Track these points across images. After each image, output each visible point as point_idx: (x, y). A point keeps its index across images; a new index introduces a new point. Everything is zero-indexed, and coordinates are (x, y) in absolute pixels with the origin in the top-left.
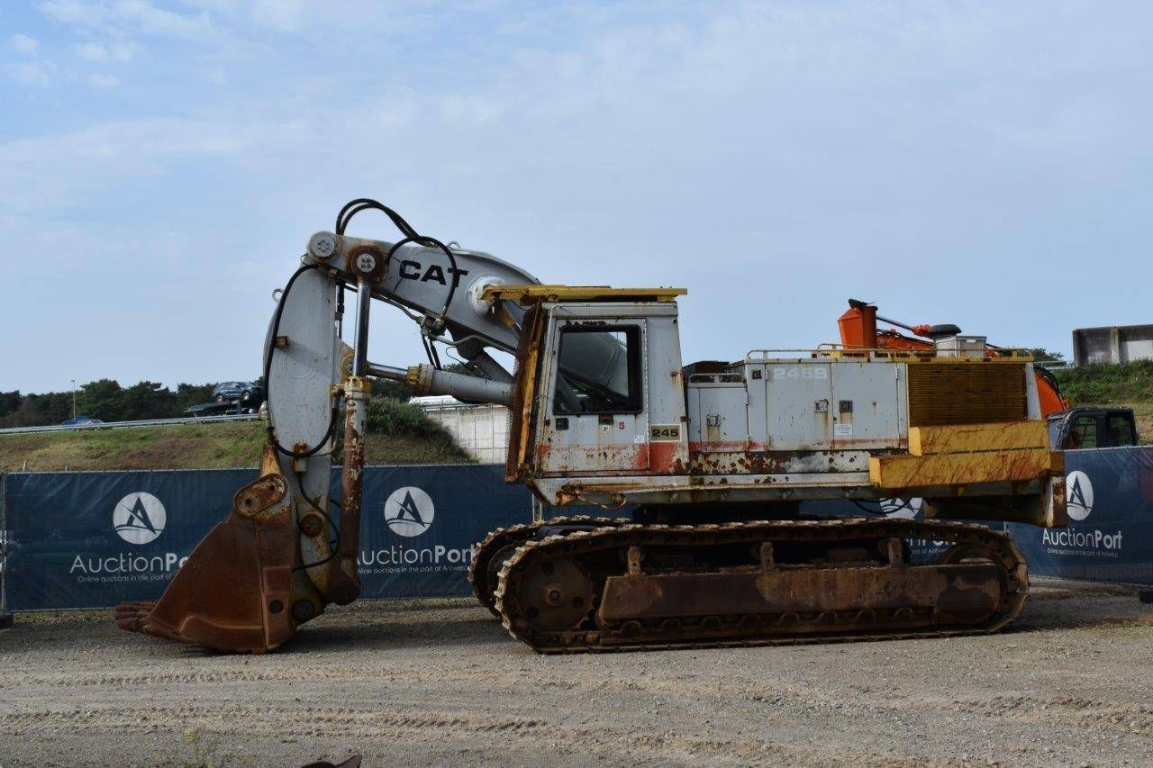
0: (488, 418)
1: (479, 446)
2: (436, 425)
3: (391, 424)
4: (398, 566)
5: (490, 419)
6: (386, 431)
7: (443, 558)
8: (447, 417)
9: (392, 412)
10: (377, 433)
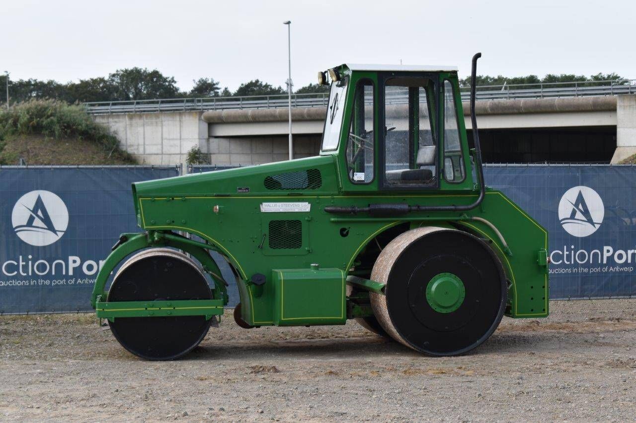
0: (157, 123)
1: (147, 152)
2: (104, 129)
3: (57, 128)
4: (25, 278)
5: (160, 124)
6: (52, 134)
7: (78, 271)
8: (116, 122)
9: (58, 115)
10: (44, 136)
